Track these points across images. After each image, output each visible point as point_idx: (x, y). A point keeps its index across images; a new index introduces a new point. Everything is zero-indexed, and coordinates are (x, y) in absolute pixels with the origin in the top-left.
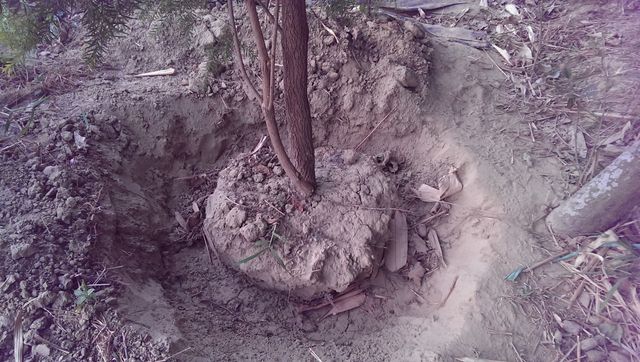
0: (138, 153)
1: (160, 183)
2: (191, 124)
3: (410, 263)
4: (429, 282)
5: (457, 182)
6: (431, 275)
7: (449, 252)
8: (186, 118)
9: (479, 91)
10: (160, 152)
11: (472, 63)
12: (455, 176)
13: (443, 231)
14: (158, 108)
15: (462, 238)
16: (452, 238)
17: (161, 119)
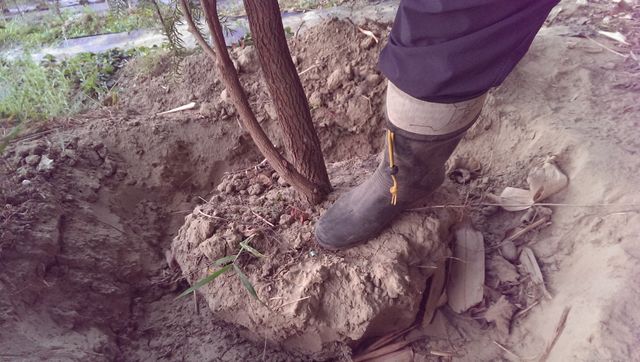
0: (127, 182)
1: (152, 217)
2: (198, 150)
3: (488, 300)
4: (524, 326)
5: (558, 173)
6: (526, 316)
7: (555, 277)
8: (192, 144)
9: (584, 74)
10: (156, 180)
11: (570, 48)
12: (554, 167)
13: (544, 248)
14: (157, 132)
15: (577, 253)
16: (560, 256)
17: (159, 143)
